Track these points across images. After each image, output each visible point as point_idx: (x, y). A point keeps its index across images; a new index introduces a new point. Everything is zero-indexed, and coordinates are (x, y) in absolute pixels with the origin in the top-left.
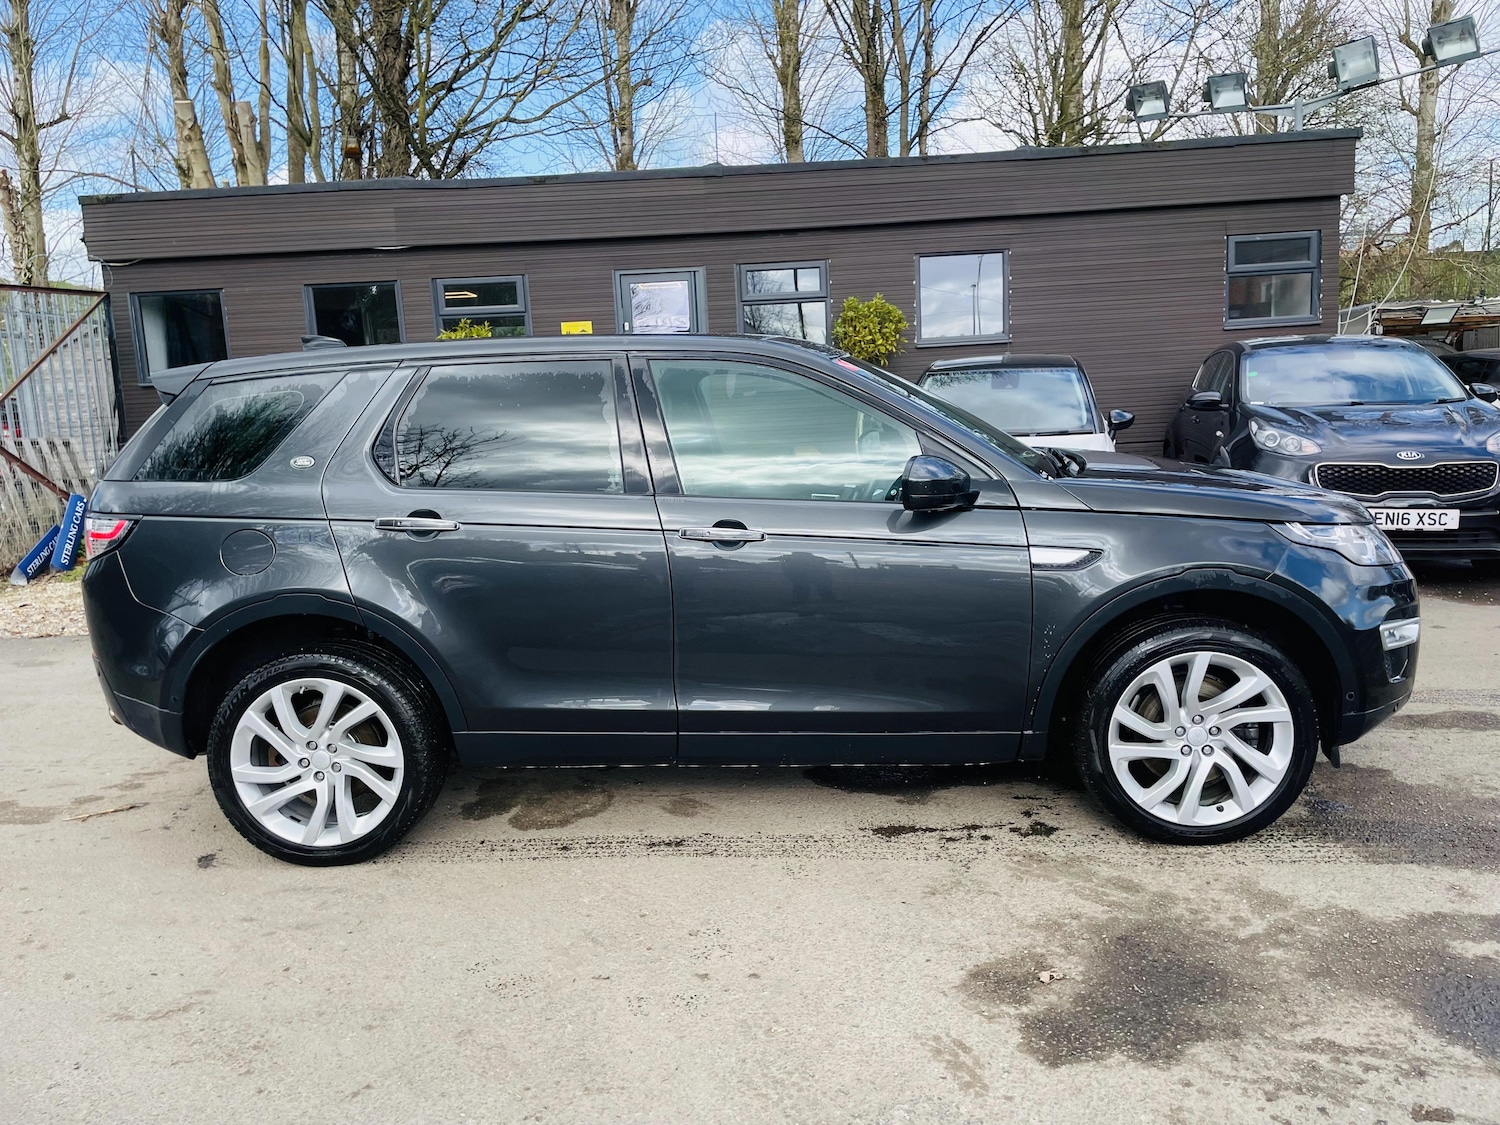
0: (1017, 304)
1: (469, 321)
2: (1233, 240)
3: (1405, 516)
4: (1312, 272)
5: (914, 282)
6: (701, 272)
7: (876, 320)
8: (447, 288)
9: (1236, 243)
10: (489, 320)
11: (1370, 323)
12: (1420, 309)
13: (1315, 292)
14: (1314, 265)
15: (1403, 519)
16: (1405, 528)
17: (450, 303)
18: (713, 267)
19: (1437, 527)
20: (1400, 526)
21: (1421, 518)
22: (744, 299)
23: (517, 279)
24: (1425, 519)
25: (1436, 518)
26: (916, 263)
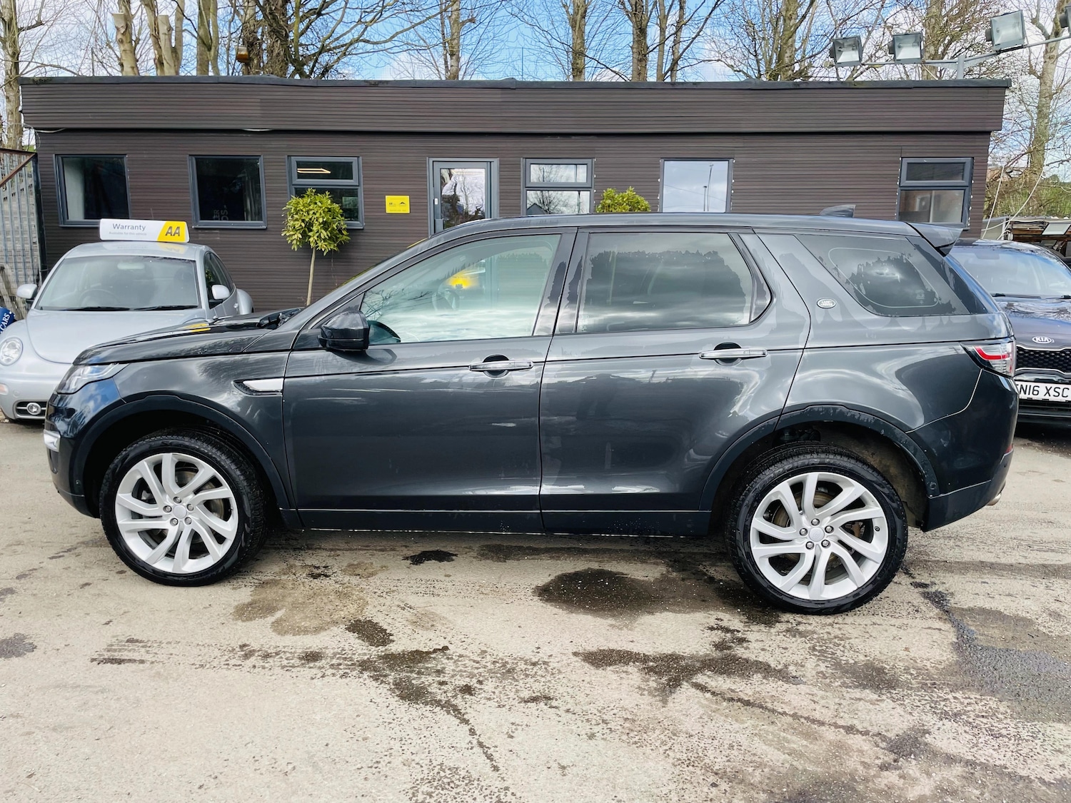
0: (736, 201)
1: (314, 191)
2: (906, 161)
3: (1036, 388)
4: (965, 190)
5: (659, 180)
6: (496, 163)
7: (628, 207)
8: (300, 165)
9: (908, 163)
10: (330, 190)
11: (1004, 231)
12: (1043, 223)
13: (966, 205)
14: (967, 184)
15: (1034, 390)
16: (1035, 398)
17: (300, 176)
18: (505, 159)
19: (1060, 399)
20: (1031, 396)
21: (1048, 391)
22: (527, 186)
23: (354, 160)
24: (1052, 392)
25: (1060, 391)
26: (661, 164)
